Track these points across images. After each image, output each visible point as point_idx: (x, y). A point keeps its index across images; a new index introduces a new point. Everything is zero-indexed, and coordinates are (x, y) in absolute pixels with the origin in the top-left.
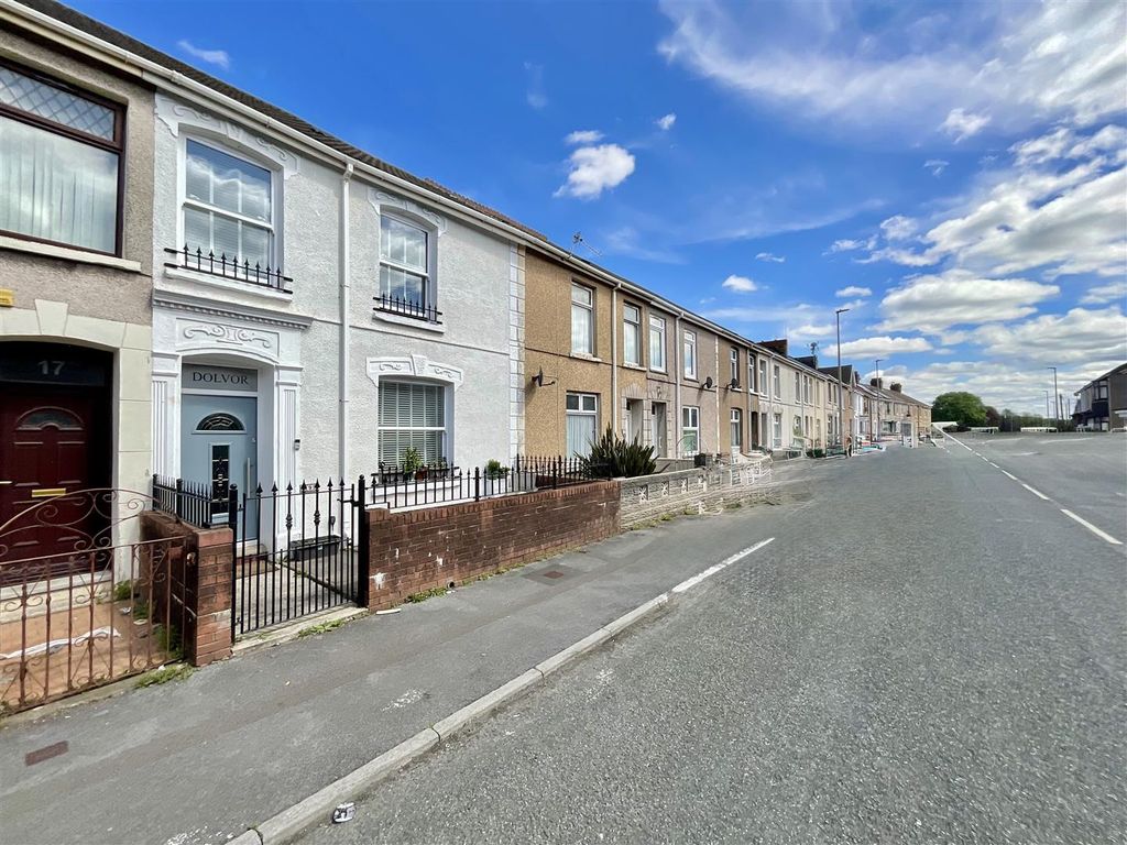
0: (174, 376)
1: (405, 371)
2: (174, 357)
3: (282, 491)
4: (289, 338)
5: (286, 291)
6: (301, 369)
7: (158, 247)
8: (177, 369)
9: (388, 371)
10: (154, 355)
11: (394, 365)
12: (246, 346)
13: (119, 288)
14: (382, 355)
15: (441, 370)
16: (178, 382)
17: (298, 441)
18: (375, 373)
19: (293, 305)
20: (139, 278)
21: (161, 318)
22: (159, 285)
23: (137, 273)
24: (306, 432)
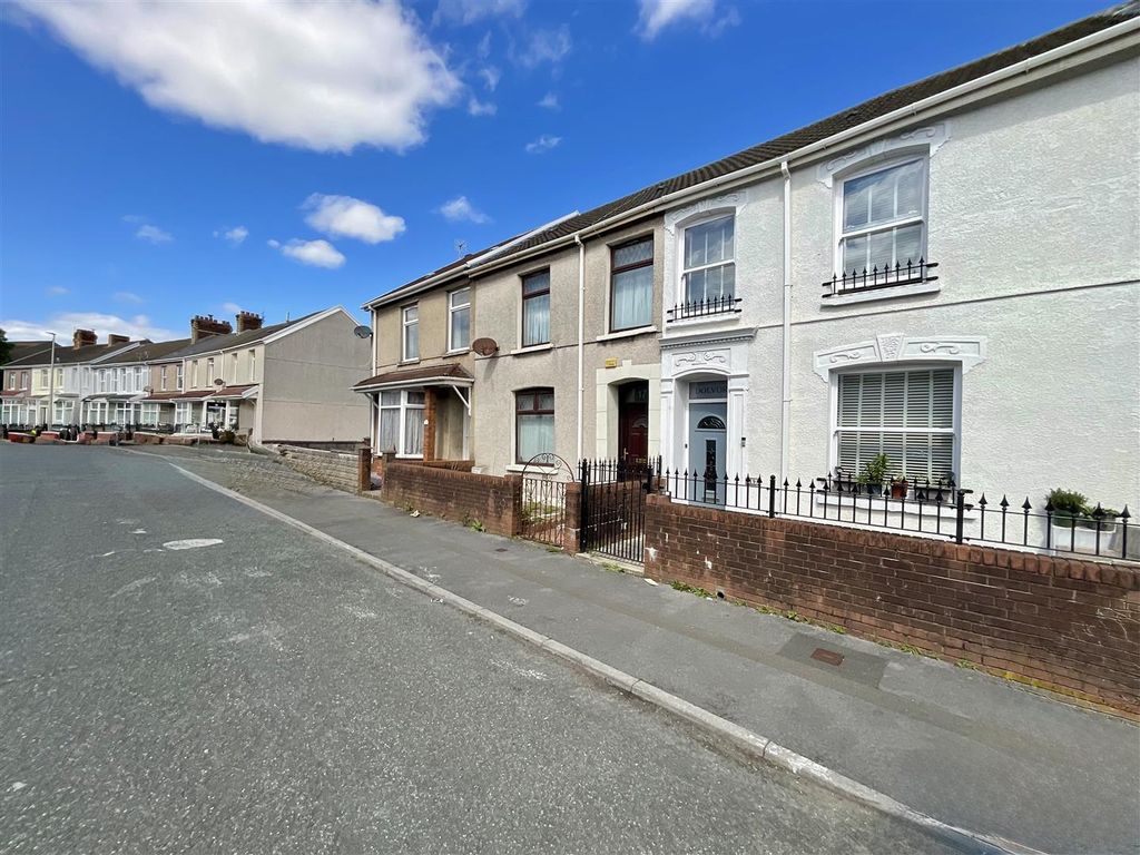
0: (670, 392)
1: (867, 357)
2: (671, 380)
3: (731, 480)
4: (739, 350)
5: (737, 311)
6: (747, 376)
7: (665, 311)
8: (672, 386)
9: (842, 363)
10: (662, 380)
11: (850, 354)
12: (710, 364)
13: (651, 343)
14: (832, 345)
15: (932, 346)
16: (672, 396)
17: (744, 439)
18: (823, 366)
19: (741, 321)
20: (657, 335)
21: (666, 356)
22: (665, 336)
23: (655, 332)
24: (753, 431)
